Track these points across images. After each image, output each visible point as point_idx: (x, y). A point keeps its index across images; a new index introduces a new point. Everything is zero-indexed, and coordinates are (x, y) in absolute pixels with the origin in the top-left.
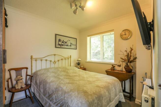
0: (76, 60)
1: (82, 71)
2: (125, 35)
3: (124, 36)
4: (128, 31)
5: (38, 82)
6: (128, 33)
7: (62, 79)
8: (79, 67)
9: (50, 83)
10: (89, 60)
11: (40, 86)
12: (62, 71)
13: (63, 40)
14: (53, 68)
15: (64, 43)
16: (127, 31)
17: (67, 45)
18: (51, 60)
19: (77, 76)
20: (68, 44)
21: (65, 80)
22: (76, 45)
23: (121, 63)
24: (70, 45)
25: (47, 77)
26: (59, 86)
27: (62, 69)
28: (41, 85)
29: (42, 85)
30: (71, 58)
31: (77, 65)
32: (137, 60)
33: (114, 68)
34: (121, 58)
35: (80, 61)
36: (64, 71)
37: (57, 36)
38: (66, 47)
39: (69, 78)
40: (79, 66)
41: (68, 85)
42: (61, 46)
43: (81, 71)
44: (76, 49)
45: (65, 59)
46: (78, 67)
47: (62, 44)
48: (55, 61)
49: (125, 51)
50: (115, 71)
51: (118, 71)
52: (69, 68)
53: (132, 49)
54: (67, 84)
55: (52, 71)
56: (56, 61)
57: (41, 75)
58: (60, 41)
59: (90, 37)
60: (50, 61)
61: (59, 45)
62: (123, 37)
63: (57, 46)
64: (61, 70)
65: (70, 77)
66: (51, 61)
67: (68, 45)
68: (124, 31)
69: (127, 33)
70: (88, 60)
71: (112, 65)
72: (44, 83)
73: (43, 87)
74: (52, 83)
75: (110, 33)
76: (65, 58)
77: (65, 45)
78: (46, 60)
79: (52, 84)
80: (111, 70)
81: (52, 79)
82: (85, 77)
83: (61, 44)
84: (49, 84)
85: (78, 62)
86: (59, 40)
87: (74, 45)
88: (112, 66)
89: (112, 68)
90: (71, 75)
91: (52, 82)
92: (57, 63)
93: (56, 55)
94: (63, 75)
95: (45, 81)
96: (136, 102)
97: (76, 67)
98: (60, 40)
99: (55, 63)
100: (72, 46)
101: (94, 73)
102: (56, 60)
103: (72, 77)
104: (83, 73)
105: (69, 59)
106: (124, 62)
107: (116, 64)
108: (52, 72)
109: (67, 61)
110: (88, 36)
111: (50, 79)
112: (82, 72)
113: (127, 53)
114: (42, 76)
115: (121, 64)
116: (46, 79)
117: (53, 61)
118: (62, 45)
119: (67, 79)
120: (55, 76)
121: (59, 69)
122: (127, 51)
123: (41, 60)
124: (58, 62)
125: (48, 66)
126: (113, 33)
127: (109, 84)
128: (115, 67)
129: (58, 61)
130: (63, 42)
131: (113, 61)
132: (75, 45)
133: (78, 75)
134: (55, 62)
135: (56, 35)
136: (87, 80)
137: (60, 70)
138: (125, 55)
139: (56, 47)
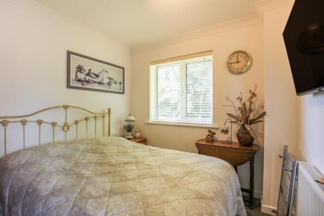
0: (124, 119)
1: (142, 148)
2: (238, 62)
3: (235, 66)
4: (244, 55)
5: (7, 195)
6: (245, 59)
7: (87, 178)
8: (131, 137)
9: (47, 197)
10: (154, 120)
11: (14, 209)
12: (87, 151)
13: (90, 70)
14: (60, 143)
15: (93, 78)
16: (240, 54)
17: (100, 83)
18: (56, 121)
19: (131, 163)
20: (103, 80)
21: (99, 180)
22: (123, 83)
23: (228, 125)
24: (109, 84)
25: (39, 174)
26: (81, 209)
27: (88, 144)
28: (15, 204)
29: (19, 207)
30: (111, 115)
31: (126, 132)
32: (266, 118)
33: (213, 138)
34: (228, 114)
35: (134, 121)
36: (94, 151)
37: (72, 56)
38: (96, 86)
39: (110, 173)
40: (130, 133)
41: (111, 200)
42: (84, 85)
43: (139, 148)
44: (123, 93)
45: (95, 118)
46: (128, 136)
47: (88, 78)
48: (66, 124)
49: (238, 98)
50: (216, 144)
51: (222, 142)
52: (106, 140)
53: (254, 95)
54: (106, 199)
55: (56, 155)
56: (69, 125)
57: (19, 170)
58: (80, 72)
59: (157, 67)
60: (51, 125)
61: (79, 81)
62: (232, 69)
63: (71, 85)
64: (84, 147)
65: (112, 169)
66: (54, 124)
67: (104, 84)
68: (236, 55)
69: (241, 59)
70: (152, 119)
71: (209, 131)
72: (28, 199)
73: (23, 212)
74: (56, 200)
75: (203, 58)
76: (94, 115)
77: (95, 82)
78: (40, 122)
79: (53, 201)
80: (207, 141)
81: (56, 181)
82: (153, 163)
83: (85, 78)
84: (45, 204)
85: (127, 123)
86: (77, 68)
87: (118, 82)
88: (208, 133)
89: (209, 137)
90: (113, 161)
91: (55, 192)
92: (73, 129)
93: (70, 108)
94: (91, 163)
95: (30, 190)
96: (263, 211)
97: (122, 136)
98: (81, 69)
99: (66, 129)
100: (113, 85)
101: (172, 151)
102: (70, 121)
103: (117, 169)
104: (145, 154)
105: (107, 119)
106: (235, 122)
107: (217, 127)
108: (58, 156)
109: (100, 122)
110: (153, 63)
111: (48, 182)
112: (141, 151)
113: (243, 104)
114: (22, 171)
115: (228, 128)
116: (35, 184)
117: (61, 122)
118: (88, 82)
119: (103, 174)
120: (68, 168)
121: (79, 145)
122: (243, 97)
123: (21, 121)
124: (75, 125)
125: (46, 138)
126: (210, 57)
127: (220, 181)
128: (214, 134)
129: (76, 122)
130: (88, 74)
131: (209, 122)
132: (120, 83)
133: (133, 160)
134: (66, 127)
135: (69, 53)
136: (163, 175)
137: (82, 147)
138: (237, 108)
139: (69, 86)
